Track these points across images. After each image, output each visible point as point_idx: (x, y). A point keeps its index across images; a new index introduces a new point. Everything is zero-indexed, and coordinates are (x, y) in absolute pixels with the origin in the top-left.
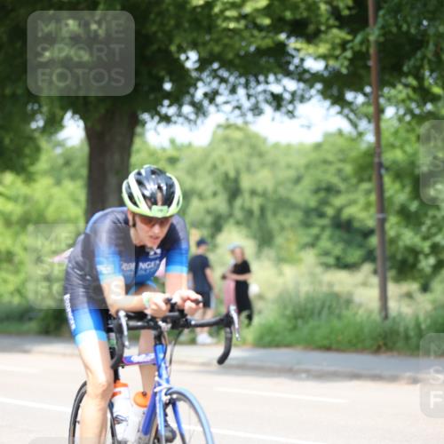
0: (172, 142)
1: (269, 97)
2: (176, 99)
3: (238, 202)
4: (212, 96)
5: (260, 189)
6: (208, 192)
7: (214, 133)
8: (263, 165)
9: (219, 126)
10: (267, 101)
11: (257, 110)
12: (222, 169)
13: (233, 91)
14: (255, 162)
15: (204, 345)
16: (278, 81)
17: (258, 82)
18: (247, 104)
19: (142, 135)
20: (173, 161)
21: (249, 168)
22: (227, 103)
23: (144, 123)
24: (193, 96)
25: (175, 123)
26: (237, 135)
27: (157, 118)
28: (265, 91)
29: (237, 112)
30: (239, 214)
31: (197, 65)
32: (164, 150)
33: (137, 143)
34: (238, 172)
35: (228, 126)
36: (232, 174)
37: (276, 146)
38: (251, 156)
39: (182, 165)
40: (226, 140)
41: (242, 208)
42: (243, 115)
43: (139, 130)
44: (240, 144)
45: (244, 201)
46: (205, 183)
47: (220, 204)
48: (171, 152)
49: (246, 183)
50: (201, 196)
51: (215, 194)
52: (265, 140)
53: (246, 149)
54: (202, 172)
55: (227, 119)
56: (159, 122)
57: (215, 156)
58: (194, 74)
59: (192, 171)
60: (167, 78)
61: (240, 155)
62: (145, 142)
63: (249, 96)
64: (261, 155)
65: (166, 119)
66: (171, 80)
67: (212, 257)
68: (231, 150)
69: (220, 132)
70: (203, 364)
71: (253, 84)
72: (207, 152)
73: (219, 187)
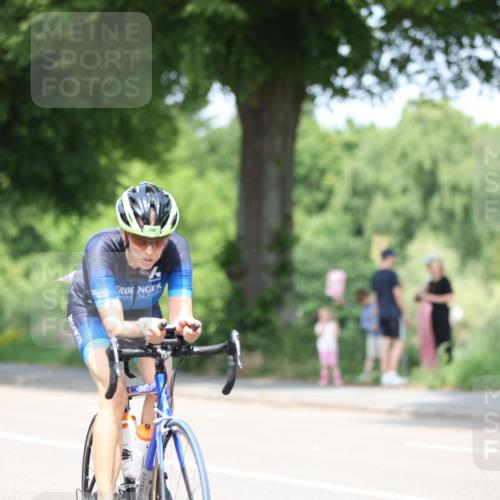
0: (350, 122)
1: (475, 65)
2: (355, 66)
3: (435, 201)
4: (401, 63)
5: (463, 184)
6: (396, 187)
7: (405, 112)
8: (468, 154)
9: (412, 103)
10: (472, 70)
11: (459, 82)
12: (414, 157)
13: (429, 56)
14: (457, 149)
15: (391, 387)
16: (488, 44)
17: (461, 46)
18: (447, 74)
19: (310, 113)
20: (350, 147)
21: (449, 158)
22: (420, 72)
23: (313, 98)
24: (377, 63)
25: (354, 97)
26: (433, 114)
27: (329, 92)
28: (470, 57)
29: (434, 84)
30: (436, 217)
31: (384, 23)
32: (339, 132)
33: (304, 124)
34: (435, 163)
35: (423, 102)
36: (427, 165)
37: (485, 128)
38: (451, 141)
39: (363, 152)
40: (420, 120)
41: (441, 209)
42: (443, 88)
43: (306, 106)
44: (438, 125)
45: (443, 200)
46: (392, 175)
47: (412, 203)
48: (348, 136)
49: (445, 176)
50: (387, 193)
51: (405, 191)
52: (470, 121)
53: (445, 133)
54: (388, 162)
55: (422, 94)
56: (333, 96)
57: (405, 141)
58: (379, 35)
59: (376, 159)
60: (343, 40)
61: (437, 140)
62: (314, 123)
63: (449, 64)
64: (465, 140)
65: (342, 93)
66: (349, 42)
67: (402, 273)
68: (425, 134)
69: (412, 110)
70: (390, 412)
71: (454, 48)
72: (394, 137)
73: (410, 182)
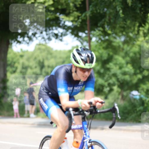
0: (21, 50)
1: (53, 35)
2: (23, 35)
3: (44, 70)
4: (34, 34)
5: (51, 65)
6: (34, 66)
7: (36, 47)
8: (52, 57)
9: (37, 45)
11: (49, 39)
12: (38, 59)
13: (42, 33)
14: (49, 56)
16: (56, 29)
18: (46, 37)
19: (11, 47)
20: (22, 56)
21: (47, 59)
22: (39, 36)
23: (12, 43)
24: (28, 34)
25: (22, 43)
26: (43, 47)
27: (16, 42)
28: (52, 33)
29: (43, 40)
32: (18, 53)
33: (10, 50)
34: (43, 60)
35: (40, 44)
36: (41, 60)
37: (56, 51)
38: (48, 54)
39: (25, 57)
40: (39, 49)
41: (45, 72)
42: (45, 40)
44: (44, 50)
46: (32, 63)
47: (38, 70)
48: (21, 53)
49: (46, 63)
50: (31, 68)
51: (36, 67)
52: (52, 49)
53: (46, 52)
54: (31, 60)
55: (40, 42)
56: (17, 43)
57: (36, 54)
59: (28, 59)
61: (44, 54)
62: (12, 50)
63: (47, 34)
64: (51, 54)
65: (19, 42)
68: (41, 52)
69: (38, 47)
70: (32, 124)
71: (48, 30)
72: (33, 53)
73: (37, 65)
